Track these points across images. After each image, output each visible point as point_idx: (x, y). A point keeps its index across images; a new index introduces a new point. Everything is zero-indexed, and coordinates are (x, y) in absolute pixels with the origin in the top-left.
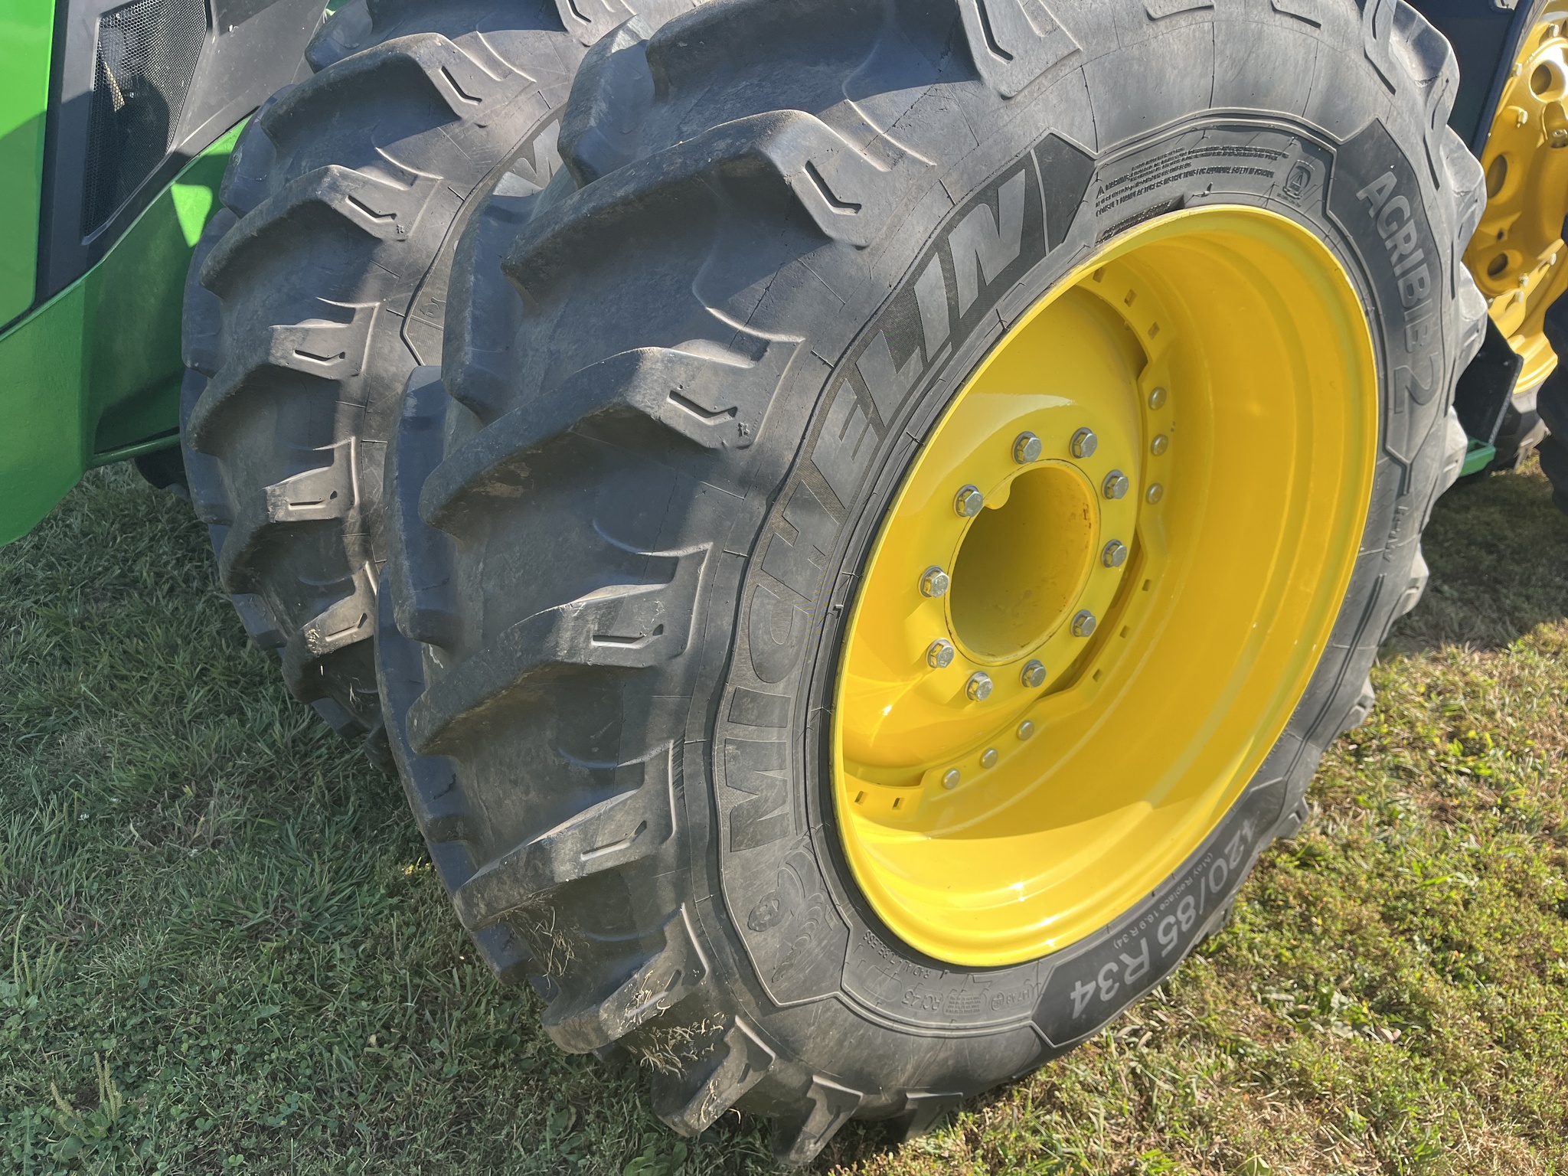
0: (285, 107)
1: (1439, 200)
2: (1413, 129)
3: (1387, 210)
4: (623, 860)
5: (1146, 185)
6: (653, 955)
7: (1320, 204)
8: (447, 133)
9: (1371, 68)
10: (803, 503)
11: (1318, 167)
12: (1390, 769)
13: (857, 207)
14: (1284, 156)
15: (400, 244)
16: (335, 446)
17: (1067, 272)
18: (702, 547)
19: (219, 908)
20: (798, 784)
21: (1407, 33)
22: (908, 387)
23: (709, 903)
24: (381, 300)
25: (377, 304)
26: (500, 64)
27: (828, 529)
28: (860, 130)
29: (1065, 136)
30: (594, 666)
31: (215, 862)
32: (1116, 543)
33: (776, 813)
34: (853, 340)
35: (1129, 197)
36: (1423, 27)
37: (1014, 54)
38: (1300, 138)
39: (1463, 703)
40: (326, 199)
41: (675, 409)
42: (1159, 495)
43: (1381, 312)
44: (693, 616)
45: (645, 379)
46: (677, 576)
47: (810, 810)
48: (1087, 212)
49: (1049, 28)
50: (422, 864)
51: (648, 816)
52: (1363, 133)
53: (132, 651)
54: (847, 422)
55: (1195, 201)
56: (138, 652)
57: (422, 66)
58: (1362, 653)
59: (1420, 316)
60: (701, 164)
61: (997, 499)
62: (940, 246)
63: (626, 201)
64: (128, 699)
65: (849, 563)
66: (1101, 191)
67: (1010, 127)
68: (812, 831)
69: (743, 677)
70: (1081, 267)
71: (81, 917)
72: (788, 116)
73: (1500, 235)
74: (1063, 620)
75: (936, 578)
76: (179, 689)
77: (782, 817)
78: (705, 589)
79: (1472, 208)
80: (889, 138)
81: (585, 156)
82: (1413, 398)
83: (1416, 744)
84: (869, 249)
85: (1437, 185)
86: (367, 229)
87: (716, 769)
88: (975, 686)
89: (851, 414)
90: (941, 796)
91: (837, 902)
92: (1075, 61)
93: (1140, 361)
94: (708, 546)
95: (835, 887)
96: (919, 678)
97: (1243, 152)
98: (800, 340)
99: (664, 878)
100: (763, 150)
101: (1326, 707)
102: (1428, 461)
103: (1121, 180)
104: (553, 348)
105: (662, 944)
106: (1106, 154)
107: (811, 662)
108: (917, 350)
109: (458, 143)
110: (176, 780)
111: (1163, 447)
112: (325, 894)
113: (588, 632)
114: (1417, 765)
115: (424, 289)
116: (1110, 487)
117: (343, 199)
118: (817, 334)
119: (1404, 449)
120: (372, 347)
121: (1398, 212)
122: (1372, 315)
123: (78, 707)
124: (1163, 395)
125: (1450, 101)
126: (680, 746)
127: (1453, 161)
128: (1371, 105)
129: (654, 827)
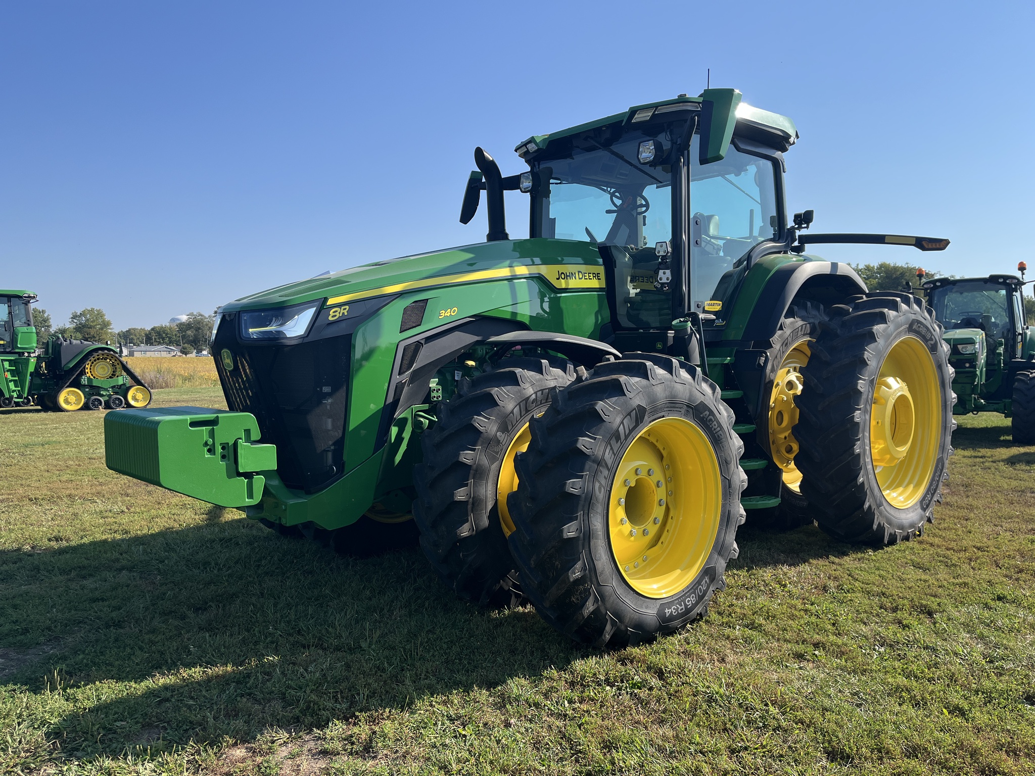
1: (722, 418)
2: (711, 403)
3: (708, 419)
4: (574, 537)
5: (657, 413)
6: (579, 561)
7: (693, 417)
8: (496, 408)
9: (699, 391)
10: (603, 467)
11: (690, 410)
13: (609, 416)
14: (683, 408)
15: (486, 433)
16: (468, 482)
17: (642, 431)
18: (587, 473)
21: (707, 383)
22: (619, 447)
23: (588, 551)
24: (481, 446)
26: (507, 393)
28: (608, 404)
29: (641, 405)
30: (571, 494)
32: (662, 500)
33: (600, 533)
34: (610, 438)
35: (653, 415)
36: (711, 382)
37: (631, 392)
38: (685, 405)
40: (473, 424)
41: (583, 448)
42: (672, 493)
43: (712, 440)
44: (586, 486)
45: (579, 443)
46: (583, 478)
48: (646, 417)
49: (637, 387)
51: (578, 527)
52: (699, 404)
54: (609, 453)
55: (666, 416)
57: (493, 394)
58: (730, 532)
59: (723, 443)
60: (585, 410)
61: (633, 484)
62: (622, 422)
65: (610, 480)
66: (648, 414)
67: (632, 403)
69: (594, 502)
70: (645, 429)
72: (598, 402)
73: (785, 438)
74: (651, 519)
75: (622, 500)
78: (587, 481)
80: (613, 405)
82: (726, 462)
84: (611, 423)
85: (721, 415)
86: (480, 430)
87: (590, 519)
88: (632, 533)
89: (610, 451)
92: (641, 392)
93: (661, 457)
96: (619, 527)
97: (674, 407)
98: (601, 437)
99: (581, 542)
100: (595, 407)
101: (722, 546)
102: (737, 481)
103: (652, 412)
105: (580, 559)
106: (649, 408)
108: (620, 440)
109: (499, 411)
111: (671, 480)
113: (570, 487)
115: (490, 444)
116: (658, 485)
117: (476, 424)
118: (604, 437)
119: (728, 476)
120: (479, 457)
121: (711, 419)
124: (669, 466)
125: (719, 397)
126: (583, 512)
127: (726, 410)
128: (700, 398)
129: (579, 530)
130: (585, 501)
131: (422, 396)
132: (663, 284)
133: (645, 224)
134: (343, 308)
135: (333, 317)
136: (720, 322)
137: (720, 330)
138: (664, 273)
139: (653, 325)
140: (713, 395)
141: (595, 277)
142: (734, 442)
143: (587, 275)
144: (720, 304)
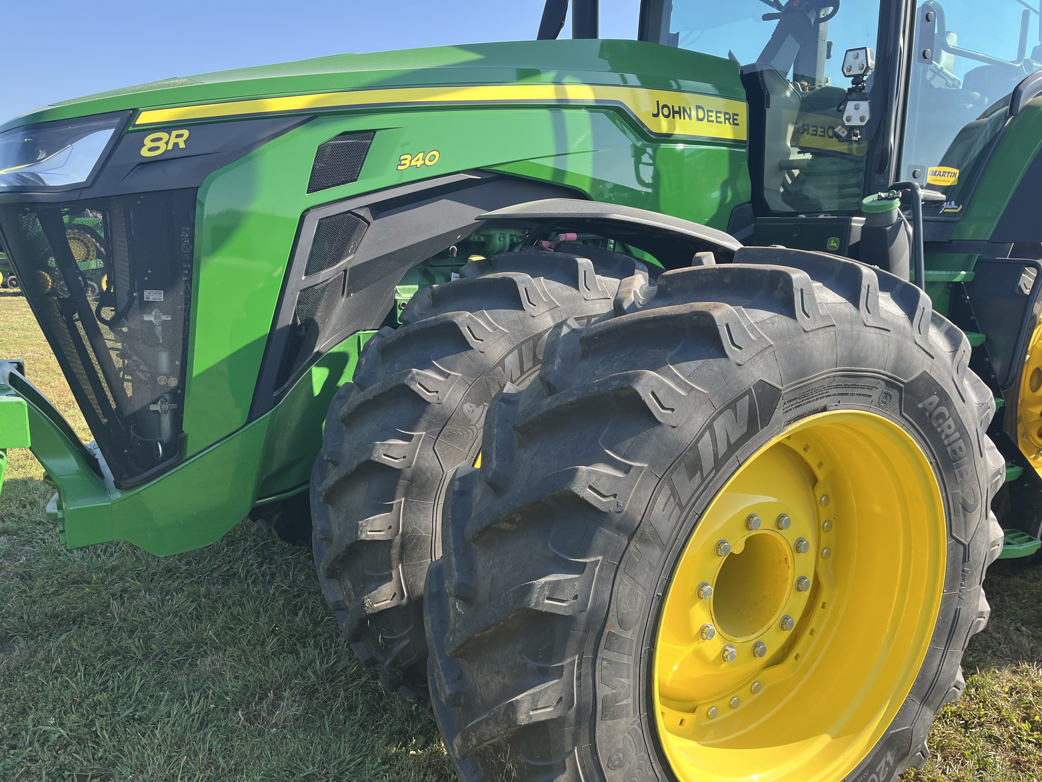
0: (391, 340)
1: (966, 408)
2: (946, 375)
3: (936, 413)
4: (549, 717)
5: (807, 401)
6: (559, 775)
7: (898, 410)
8: (466, 355)
9: (919, 348)
10: (645, 541)
11: (895, 393)
12: (986, 737)
13: (673, 410)
14: (876, 388)
15: (438, 405)
16: (394, 502)
17: (769, 439)
18: (598, 558)
19: (288, 764)
20: (636, 687)
21: (941, 329)
22: (695, 489)
23: (589, 749)
24: (426, 431)
25: (424, 433)
26: (493, 324)
27: (655, 554)
28: (674, 378)
29: (767, 380)
30: (545, 612)
31: (285, 737)
32: (804, 578)
33: (625, 702)
34: (670, 467)
35: (799, 406)
36: (949, 326)
37: (743, 347)
38: (884, 380)
39: (1031, 699)
40: (408, 384)
41: (590, 493)
42: (828, 554)
43: (939, 463)
44: (592, 592)
45: (579, 479)
46: (586, 571)
47: (641, 704)
48: (778, 412)
49: (759, 336)
50: (401, 747)
51: (563, 695)
52: (917, 378)
53: (235, 613)
54: (666, 504)
55: (832, 408)
56: (238, 614)
57: (459, 325)
58: (952, 653)
59: (962, 466)
60: (606, 391)
61: (738, 548)
62: (710, 427)
63: (572, 403)
64: (234, 642)
65: (665, 572)
66: (785, 404)
67: (741, 377)
68: (642, 716)
69: (612, 627)
70: (776, 437)
71: (212, 763)
72: (644, 373)
74: (775, 620)
75: (705, 589)
76: (263, 637)
77: (627, 705)
78: (598, 579)
79: (988, 412)
80: (687, 381)
81: (552, 382)
82: (964, 508)
83: (1001, 722)
84: (677, 428)
85: (964, 401)
86: (425, 398)
87: (597, 674)
88: (726, 653)
89: (668, 500)
90: (707, 723)
91: (652, 762)
92: (771, 349)
93: (812, 481)
94: (600, 558)
95: (652, 752)
96: (695, 645)
97: (854, 386)
98: (646, 465)
99: (568, 730)
100: (634, 386)
101: (933, 685)
102: (979, 543)
103: (795, 399)
104: (533, 463)
105: (564, 769)
106: (787, 388)
107: (645, 622)
108: (699, 473)
109: (471, 359)
110: (262, 689)
111: (830, 527)
112: (347, 761)
113: (545, 595)
114: (1002, 735)
115: (446, 427)
116: (799, 546)
117: (416, 384)
118: (653, 463)
119: (963, 536)
120: (419, 454)
121: (942, 414)
122: (934, 464)
123: (206, 644)
124: (828, 499)
125: (967, 361)
126: (581, 659)
127: (975, 388)
128: (921, 365)
129: (565, 701)
130: (586, 631)
131: (380, 314)
132: (851, 129)
133: (829, 57)
134: (174, 133)
135: (151, 150)
136: (951, 208)
137: (950, 221)
138: (857, 107)
139: (826, 208)
140: (954, 356)
141: (729, 119)
142: (985, 462)
143: (714, 114)
144: (955, 174)
